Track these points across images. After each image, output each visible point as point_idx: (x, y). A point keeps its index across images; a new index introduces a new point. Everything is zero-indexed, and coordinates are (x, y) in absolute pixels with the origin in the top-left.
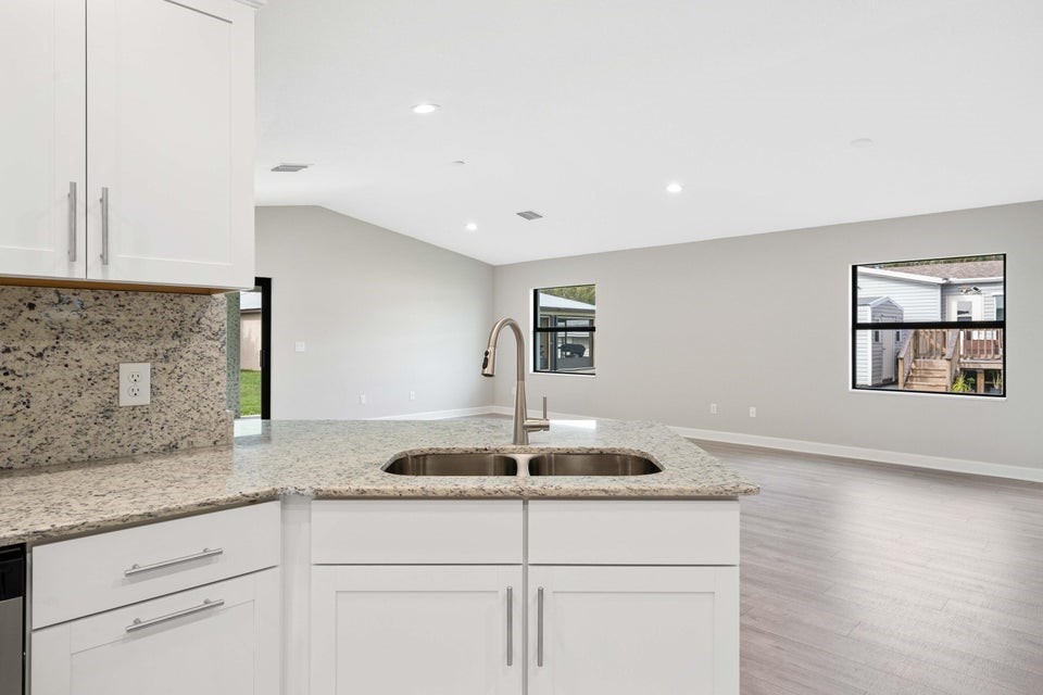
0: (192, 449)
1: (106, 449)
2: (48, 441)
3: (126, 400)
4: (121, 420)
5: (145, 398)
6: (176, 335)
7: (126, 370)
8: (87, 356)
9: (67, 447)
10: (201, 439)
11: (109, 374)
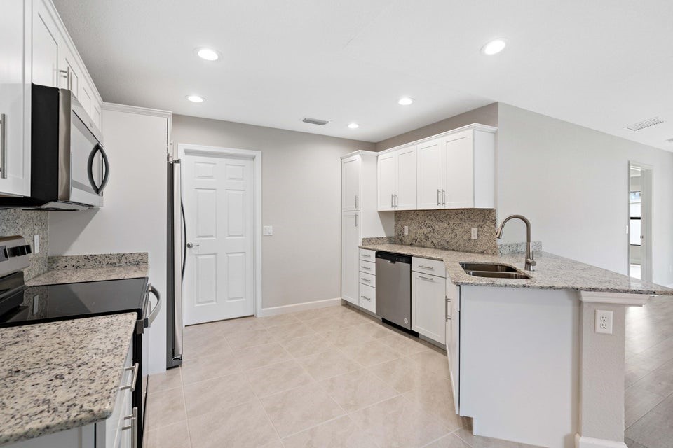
0: (487, 254)
1: (469, 249)
2: (460, 245)
3: (473, 238)
4: (472, 242)
5: (476, 238)
6: (483, 221)
7: (473, 229)
8: (465, 225)
9: (462, 247)
10: (489, 251)
11: (469, 230)
